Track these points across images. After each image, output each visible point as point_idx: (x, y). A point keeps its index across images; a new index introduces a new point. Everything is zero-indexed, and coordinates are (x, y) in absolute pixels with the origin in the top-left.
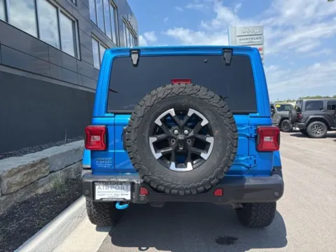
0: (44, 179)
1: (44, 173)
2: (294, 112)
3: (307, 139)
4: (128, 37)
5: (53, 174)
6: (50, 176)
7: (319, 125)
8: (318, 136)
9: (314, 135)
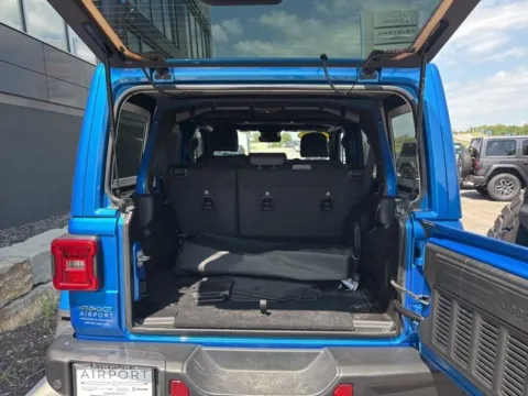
0: (22, 300)
1: (22, 289)
2: (468, 158)
3: (486, 201)
4: (193, 28)
5: (40, 289)
6: (33, 293)
7: (508, 180)
8: (504, 197)
9: (499, 196)
